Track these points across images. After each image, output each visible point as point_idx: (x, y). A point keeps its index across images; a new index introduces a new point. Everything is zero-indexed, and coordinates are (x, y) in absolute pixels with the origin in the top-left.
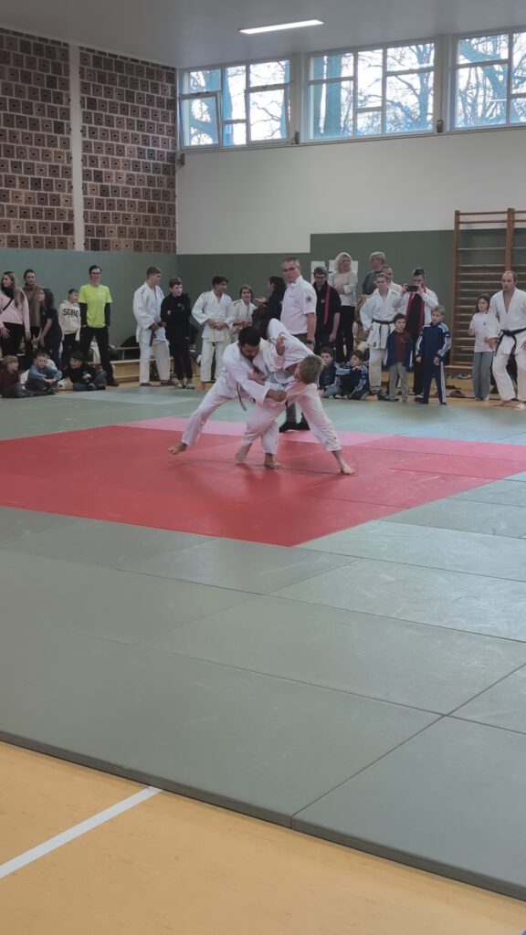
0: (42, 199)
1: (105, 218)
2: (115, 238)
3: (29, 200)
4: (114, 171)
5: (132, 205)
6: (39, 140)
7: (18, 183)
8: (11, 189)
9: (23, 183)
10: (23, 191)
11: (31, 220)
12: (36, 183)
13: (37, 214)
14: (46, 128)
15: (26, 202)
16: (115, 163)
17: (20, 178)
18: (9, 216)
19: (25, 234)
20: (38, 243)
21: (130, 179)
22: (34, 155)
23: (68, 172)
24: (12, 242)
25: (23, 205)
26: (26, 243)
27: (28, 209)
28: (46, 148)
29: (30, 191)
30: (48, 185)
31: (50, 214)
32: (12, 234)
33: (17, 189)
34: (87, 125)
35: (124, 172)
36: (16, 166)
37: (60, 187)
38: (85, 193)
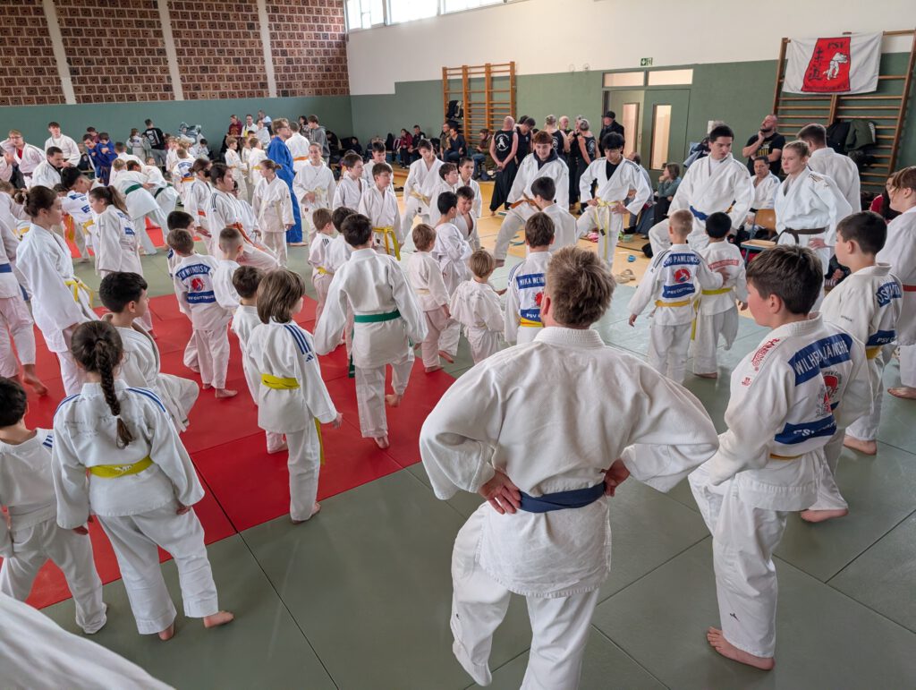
1: (292, 77)
2: (301, 88)
4: (296, 49)
5: (312, 68)
6: (237, 35)
14: (242, 27)
16: (297, 44)
17: (225, 59)
19: (232, 91)
20: (242, 95)
21: (309, 53)
22: (234, 44)
23: (260, 52)
25: (229, 74)
26: (232, 95)
28: (242, 39)
30: (246, 61)
31: (249, 78)
34: (273, 23)
35: (305, 50)
37: (255, 61)
38: (275, 63)
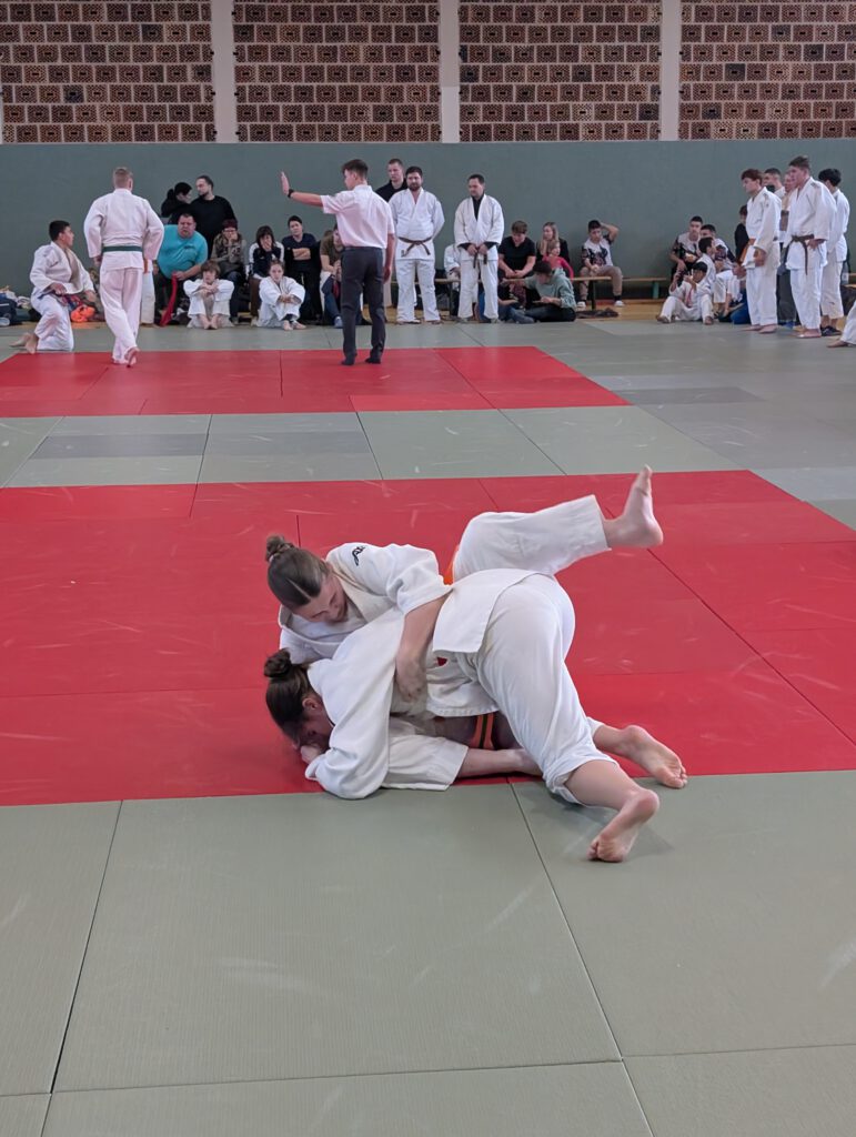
0: (823, 72)
3: (800, 73)
7: (781, 53)
8: (769, 63)
9: (791, 53)
10: (790, 63)
11: (802, 101)
12: (814, 52)
13: (813, 92)
15: (794, 78)
18: (762, 97)
24: (767, 131)
27: (798, 87)
29: (802, 62)
32: (767, 120)
33: (781, 62)
36: (780, 32)
